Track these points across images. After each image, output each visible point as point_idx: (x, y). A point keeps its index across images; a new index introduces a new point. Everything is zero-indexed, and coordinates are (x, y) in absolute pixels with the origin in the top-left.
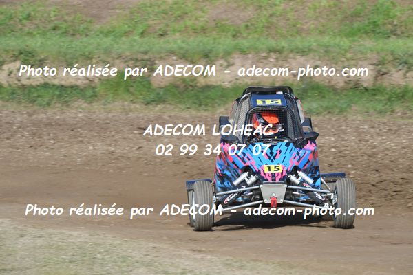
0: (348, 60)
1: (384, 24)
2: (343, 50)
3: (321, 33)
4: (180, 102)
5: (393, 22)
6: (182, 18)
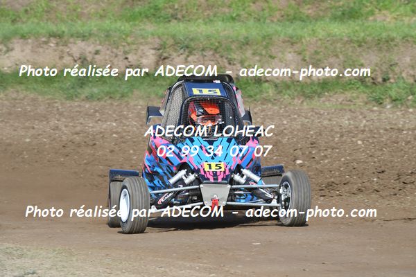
1: (166, 8)
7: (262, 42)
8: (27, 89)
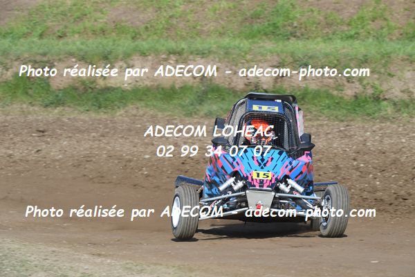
0: (247, 61)
1: (285, 26)
2: (243, 52)
3: (221, 35)
4: (79, 105)
5: (293, 24)
6: (82, 20)
7: (381, 60)
8: (147, 106)
